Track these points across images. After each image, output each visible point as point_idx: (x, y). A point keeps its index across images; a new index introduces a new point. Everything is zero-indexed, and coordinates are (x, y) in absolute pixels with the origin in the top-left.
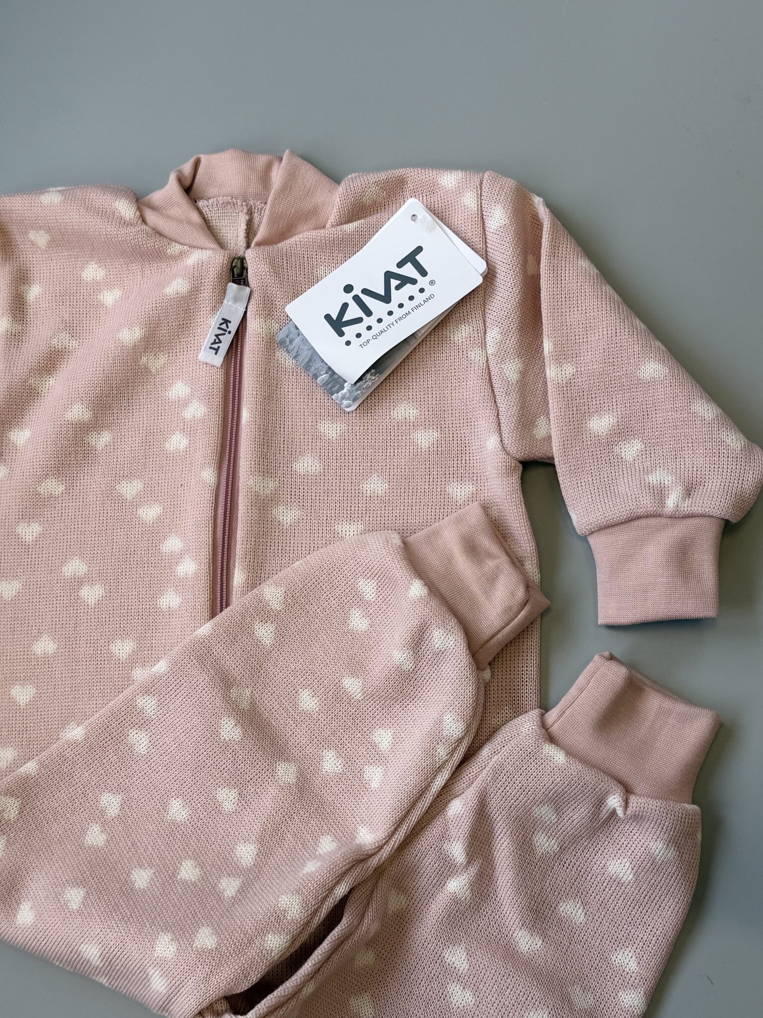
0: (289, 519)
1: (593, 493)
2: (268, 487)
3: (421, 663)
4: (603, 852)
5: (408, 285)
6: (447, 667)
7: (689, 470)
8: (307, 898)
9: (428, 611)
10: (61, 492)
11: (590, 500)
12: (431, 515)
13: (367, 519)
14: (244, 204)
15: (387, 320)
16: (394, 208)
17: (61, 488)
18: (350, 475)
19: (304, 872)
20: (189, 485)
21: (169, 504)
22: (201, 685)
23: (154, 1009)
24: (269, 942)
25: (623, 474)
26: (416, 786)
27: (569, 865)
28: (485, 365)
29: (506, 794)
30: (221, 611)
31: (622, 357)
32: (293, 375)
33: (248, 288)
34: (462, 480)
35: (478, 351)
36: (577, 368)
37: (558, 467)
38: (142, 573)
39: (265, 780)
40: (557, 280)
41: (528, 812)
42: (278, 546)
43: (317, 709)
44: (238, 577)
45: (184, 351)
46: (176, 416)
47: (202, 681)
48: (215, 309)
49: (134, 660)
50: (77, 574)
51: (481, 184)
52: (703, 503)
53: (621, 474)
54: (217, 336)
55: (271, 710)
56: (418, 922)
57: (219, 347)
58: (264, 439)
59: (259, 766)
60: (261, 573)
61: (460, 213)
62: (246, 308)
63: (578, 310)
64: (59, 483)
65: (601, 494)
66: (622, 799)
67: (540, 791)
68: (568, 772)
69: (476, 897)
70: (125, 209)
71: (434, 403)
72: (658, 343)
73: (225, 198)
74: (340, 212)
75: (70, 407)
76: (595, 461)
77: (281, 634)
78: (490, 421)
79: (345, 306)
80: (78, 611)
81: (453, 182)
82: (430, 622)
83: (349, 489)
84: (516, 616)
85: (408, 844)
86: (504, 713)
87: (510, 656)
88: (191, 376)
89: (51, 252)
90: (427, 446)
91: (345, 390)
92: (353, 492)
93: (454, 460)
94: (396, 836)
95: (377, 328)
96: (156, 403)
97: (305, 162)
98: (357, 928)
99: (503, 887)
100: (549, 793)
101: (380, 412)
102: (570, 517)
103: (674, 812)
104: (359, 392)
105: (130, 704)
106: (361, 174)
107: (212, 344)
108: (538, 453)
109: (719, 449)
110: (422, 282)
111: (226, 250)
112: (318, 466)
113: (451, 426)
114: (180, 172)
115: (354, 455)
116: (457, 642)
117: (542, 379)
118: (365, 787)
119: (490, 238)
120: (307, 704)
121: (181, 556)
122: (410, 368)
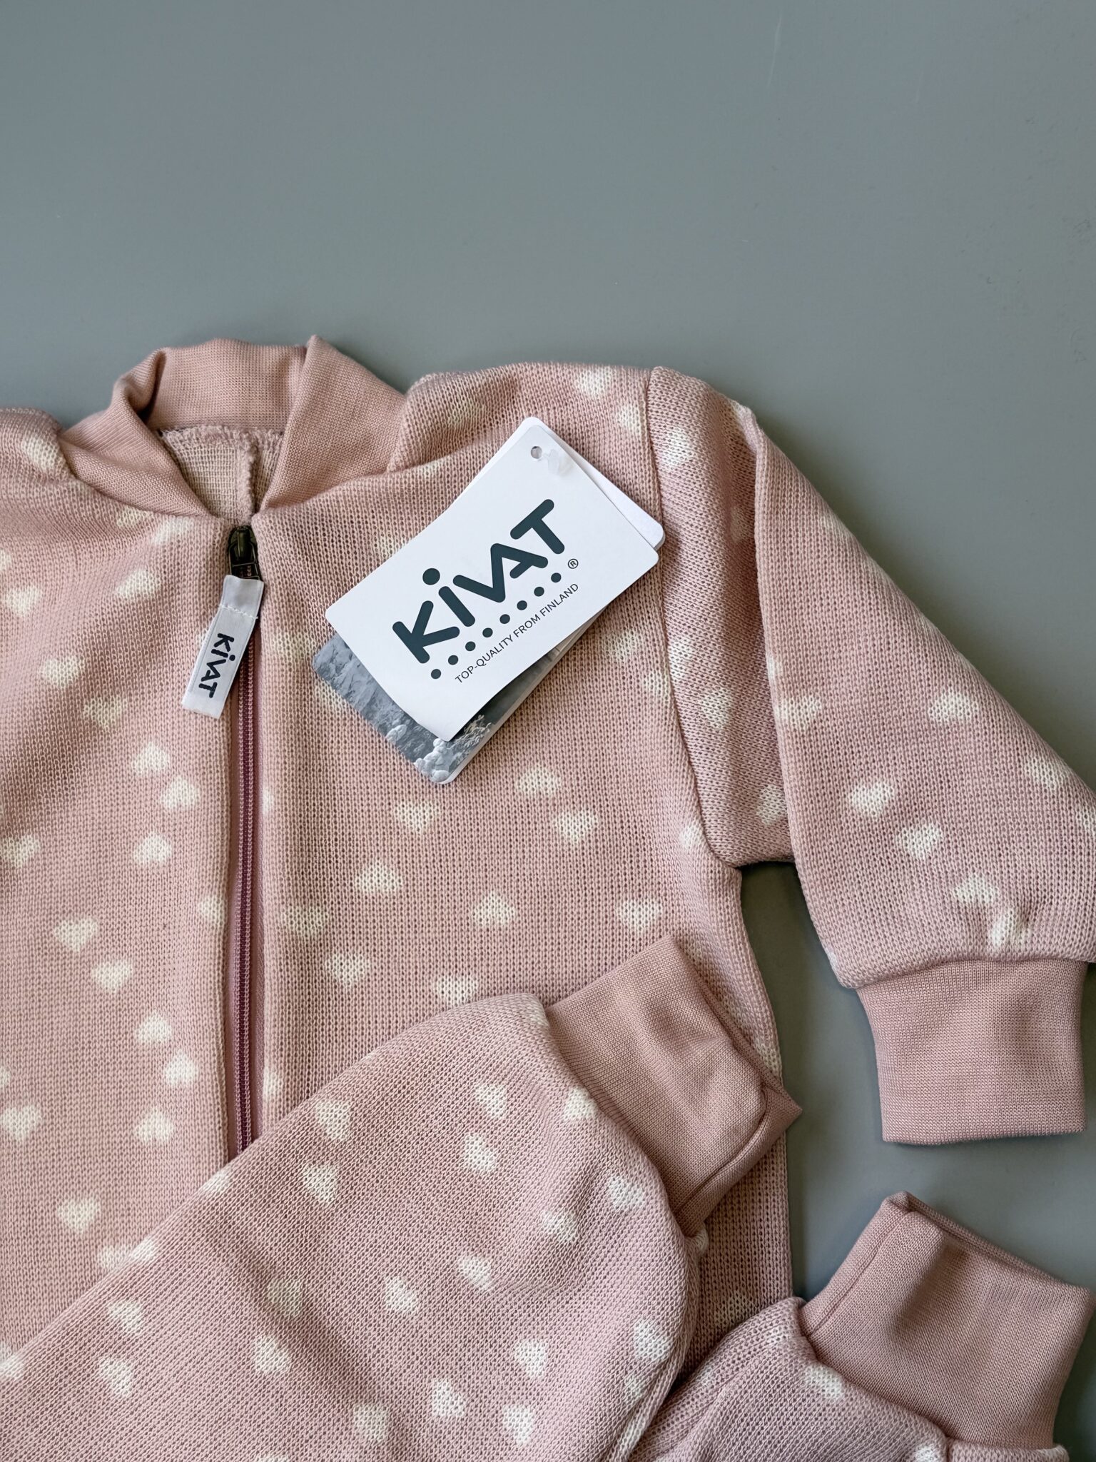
0: (351, 976)
1: (863, 918)
2: (313, 923)
3: (590, 1231)
5: (533, 568)
6: (634, 1239)
7: (1023, 877)
9: (597, 1146)
11: (859, 931)
12: (592, 959)
13: (484, 969)
15: (501, 631)
16: (501, 433)
18: (451, 894)
20: (177, 925)
21: (145, 959)
22: (215, 1282)
25: (913, 883)
26: (592, 1447)
28: (669, 700)
29: (745, 1453)
30: (244, 1147)
31: (900, 684)
32: (345, 725)
33: (259, 582)
34: (640, 896)
35: (657, 677)
36: (825, 702)
37: (801, 873)
38: (105, 1081)
39: (335, 1436)
40: (785, 554)
42: (336, 1023)
43: (417, 1309)
44: (271, 1084)
45: (155, 691)
46: (148, 803)
47: (218, 1274)
48: (204, 618)
49: (101, 1233)
51: (647, 390)
52: (1052, 936)
53: (909, 883)
54: (211, 665)
55: (337, 1314)
57: (215, 684)
58: (301, 839)
59: (322, 1414)
60: (309, 1073)
61: (612, 440)
62: (259, 615)
63: (822, 605)
65: (878, 921)
66: (941, 1453)
67: (803, 1445)
68: (849, 1414)
70: (39, 452)
71: (587, 765)
72: (959, 658)
73: (210, 427)
74: (408, 440)
76: (864, 861)
77: (347, 1181)
78: (684, 798)
79: (427, 608)
81: (599, 388)
82: (601, 1164)
83: (452, 918)
84: (747, 1142)
87: (739, 1202)
88: (170, 734)
90: (579, 840)
91: (435, 753)
92: (459, 924)
93: (624, 862)
95: (483, 645)
96: (114, 781)
97: (345, 358)
100: (819, 1448)
101: (497, 783)
102: (825, 956)
104: (459, 754)
105: (98, 1319)
106: (441, 374)
107: (203, 679)
108: (768, 851)
110: (556, 562)
111: (217, 515)
112: (396, 881)
113: (616, 804)
114: (130, 381)
115: (457, 859)
116: (649, 1197)
117: (766, 719)
118: (505, 1442)
119: (667, 483)
120: (399, 1301)
121: (170, 1049)
122: (543, 707)
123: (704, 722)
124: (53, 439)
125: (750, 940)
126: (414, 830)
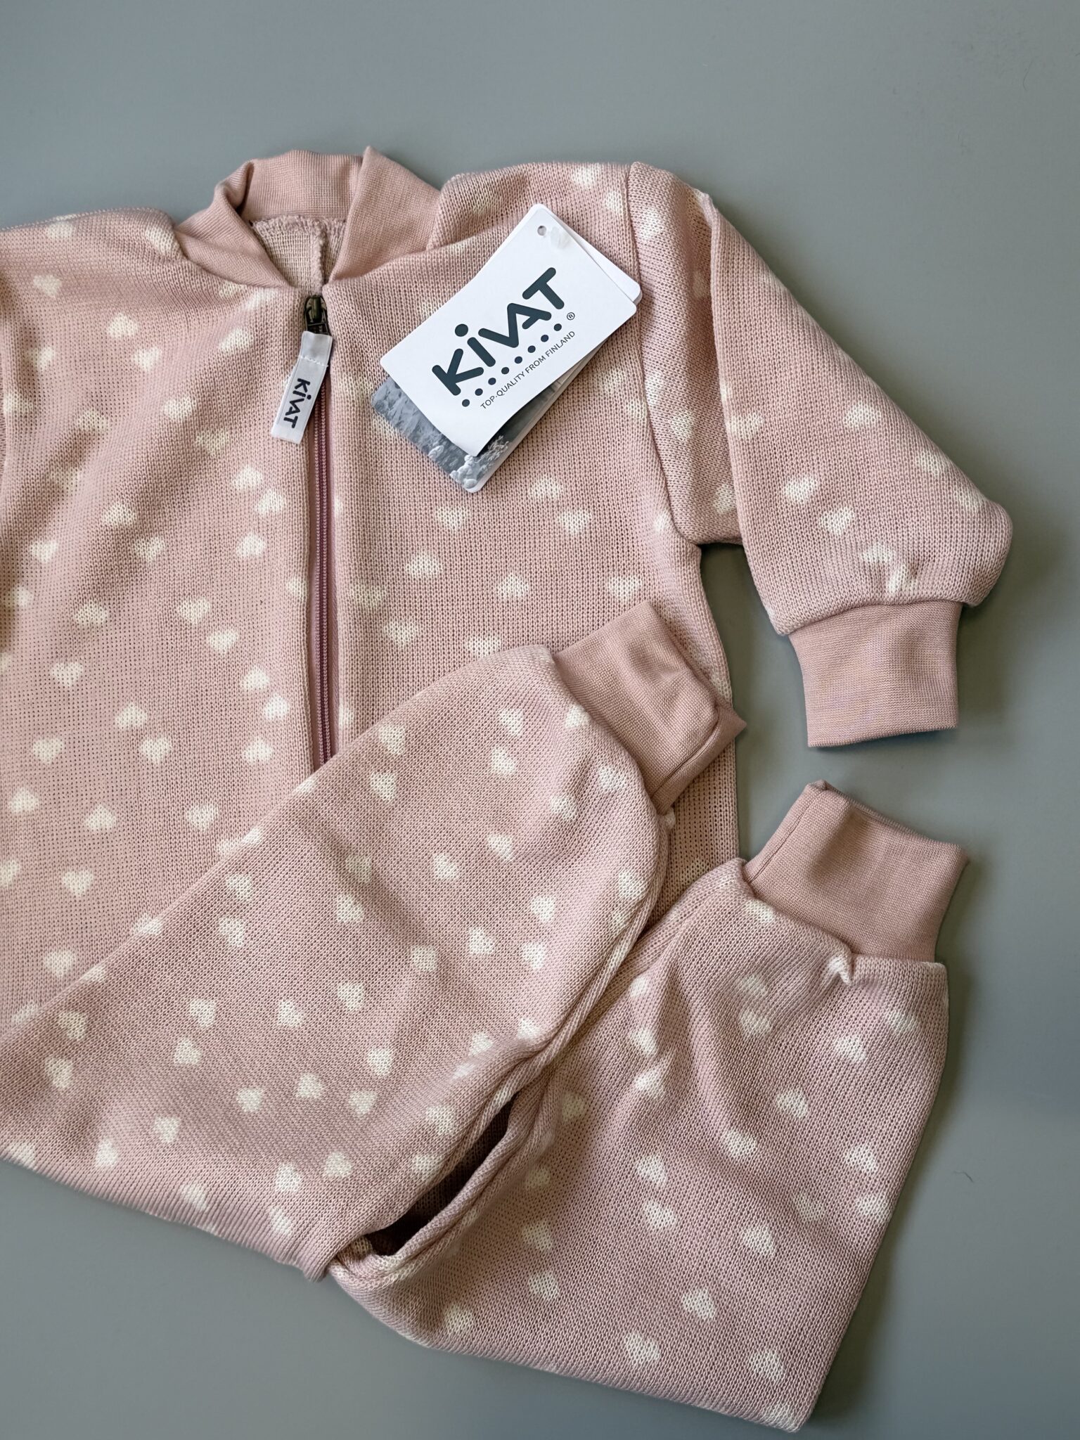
0: (404, 638)
1: (793, 579)
2: (374, 598)
3: (586, 810)
4: (827, 1028)
6: (619, 814)
7: (914, 543)
8: (460, 1108)
10: (104, 620)
11: (790, 589)
12: (588, 621)
13: (506, 631)
14: (316, 224)
15: (515, 369)
16: (515, 218)
17: (104, 615)
18: (480, 576)
19: (455, 1078)
20: (271, 600)
21: (247, 627)
22: (306, 856)
23: (278, 1258)
24: (417, 1164)
25: (831, 553)
26: (589, 964)
27: (786, 1047)
28: (645, 422)
29: (702, 966)
30: (325, 761)
31: (821, 400)
32: (396, 449)
33: (329, 337)
34: (624, 573)
35: (636, 403)
36: (765, 418)
37: (746, 549)
38: (219, 719)
39: (397, 969)
40: (734, 303)
41: (731, 985)
42: (393, 673)
43: (458, 877)
44: (345, 716)
45: (250, 425)
46: (247, 511)
47: (308, 851)
48: (287, 367)
49: (217, 831)
50: (134, 725)
51: (627, 180)
52: (933, 583)
53: (828, 552)
54: (293, 402)
55: (398, 882)
56: (601, 1130)
57: (296, 418)
58: (364, 535)
59: (388, 952)
60: (373, 709)
61: (601, 221)
62: (329, 364)
63: (762, 342)
64: (101, 608)
65: (804, 580)
66: (848, 962)
67: (745, 958)
68: (778, 933)
69: (672, 1094)
70: (158, 239)
71: (583, 475)
72: (868, 380)
73: (290, 217)
74: (443, 228)
75: (107, 508)
76: (795, 538)
77: (404, 785)
78: (657, 495)
79: (458, 354)
80: (141, 773)
81: (590, 180)
82: (593, 757)
83: (480, 593)
84: (703, 744)
85: (582, 1036)
86: (695, 866)
87: (699, 795)
88: (262, 458)
89: (64, 302)
90: (577, 532)
91: (466, 466)
92: (485, 598)
93: (612, 548)
94: (567, 1027)
95: (502, 380)
96: (220, 496)
97: (393, 163)
98: (525, 1141)
99: (704, 1080)
100: (756, 960)
101: (514, 490)
102: (765, 612)
103: (912, 973)
104: (484, 466)
105: (218, 887)
106: (468, 174)
108: (720, 532)
109: (951, 513)
110: (558, 316)
111: (296, 287)
112: (437, 566)
113: (606, 504)
114: (227, 184)
115: (483, 549)
116: (630, 780)
117: (721, 435)
118: (524, 969)
119: (643, 252)
120: (444, 872)
121: (268, 693)
122: (549, 431)
124: (169, 228)
125: (707, 598)
126: (451, 528)
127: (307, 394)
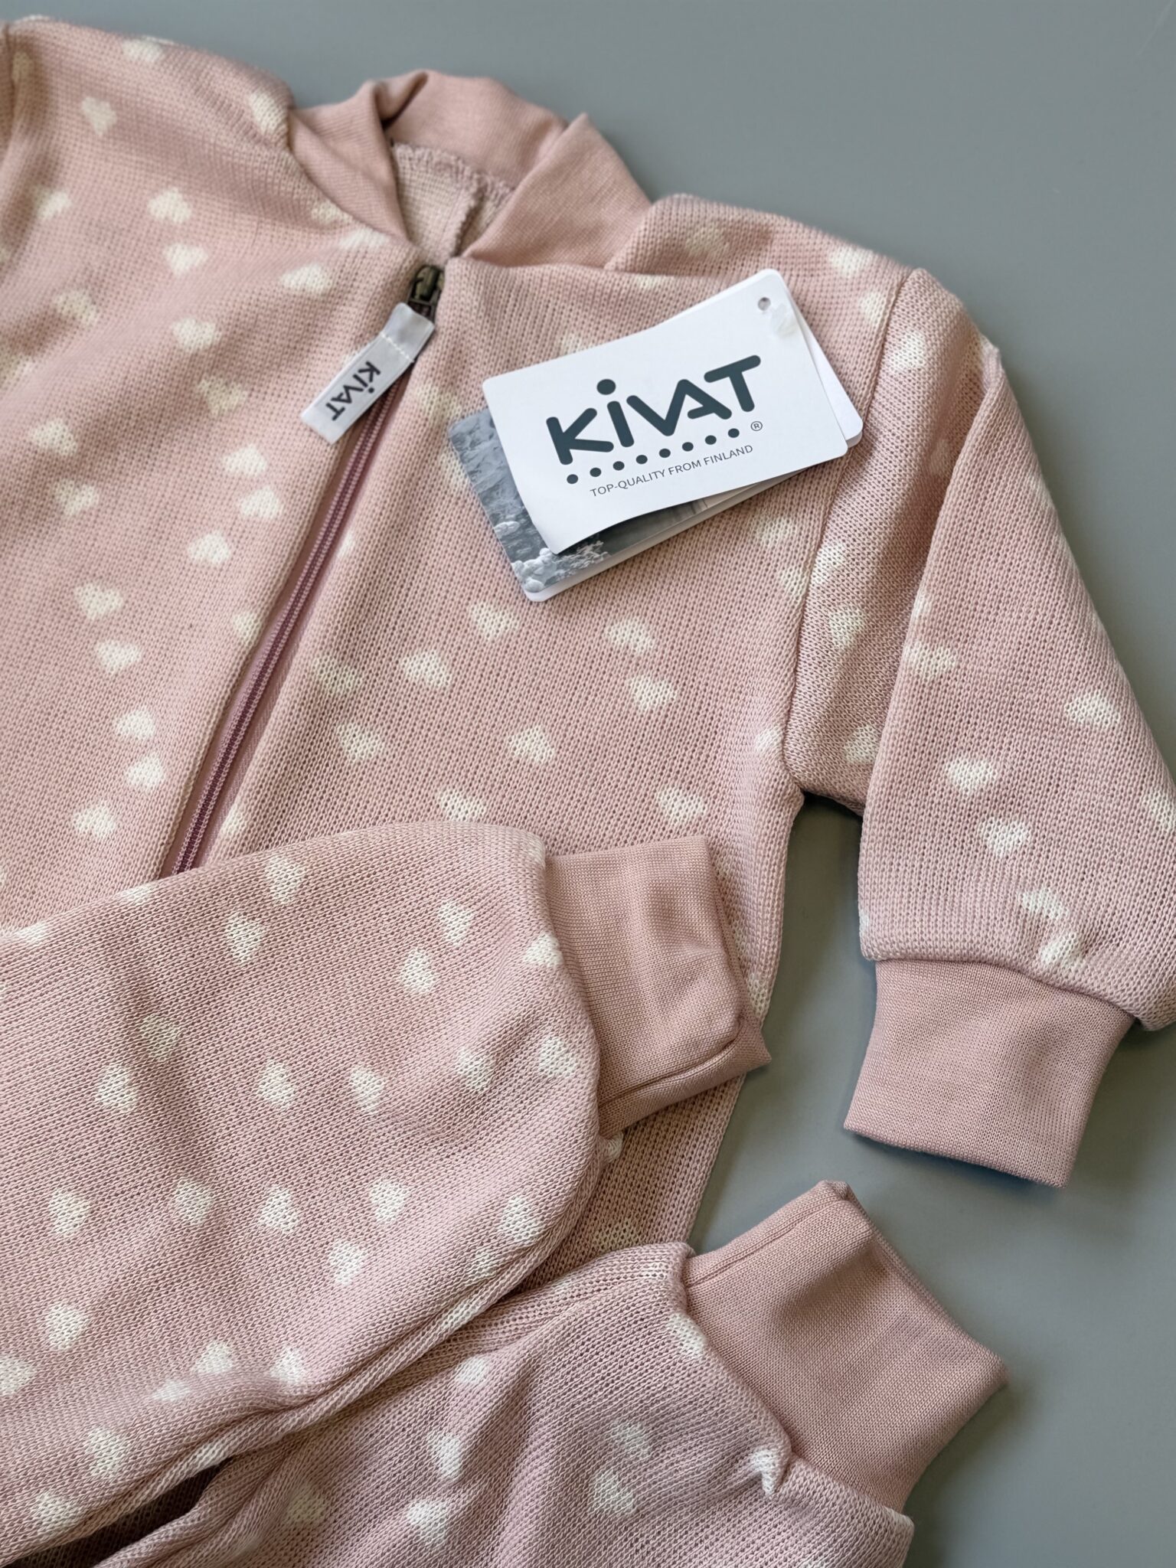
0: (359, 752)
1: (914, 889)
2: (342, 682)
3: (503, 1087)
4: (712, 1544)
6: (546, 1110)
7: (1099, 909)
8: (140, 1447)
9: (547, 997)
11: (905, 901)
12: (614, 831)
13: (499, 799)
14: (476, 176)
15: (655, 461)
16: (735, 277)
18: (495, 712)
19: (155, 1397)
20: (204, 629)
21: (157, 651)
22: (93, 991)
24: (41, 1506)
25: (979, 875)
26: (414, 1309)
27: (643, 1546)
28: (799, 601)
29: (572, 1380)
30: (181, 870)
31: (1046, 668)
32: (457, 503)
33: (430, 324)
34: (688, 788)
35: (796, 574)
36: (961, 661)
37: (866, 828)
38: (64, 756)
39: (148, 1202)
40: (979, 496)
41: (602, 1426)
42: (324, 792)
43: (289, 1105)
44: (233, 822)
45: (279, 396)
46: (225, 503)
47: (99, 985)
48: (360, 341)
51: (901, 285)
52: (1107, 974)
53: (975, 873)
54: (347, 388)
55: (204, 1079)
56: (332, 1557)
57: (343, 409)
58: (366, 596)
59: (145, 1172)
60: (276, 829)
61: (846, 324)
62: (416, 359)
63: (996, 561)
65: (928, 897)
66: (781, 1462)
67: (637, 1395)
68: (700, 1379)
69: (453, 1548)
70: (264, 111)
72: (1117, 667)
73: (445, 154)
74: (638, 249)
75: (42, 421)
76: (937, 835)
77: (270, 947)
78: (775, 702)
79: (589, 415)
81: (853, 267)
82: (544, 1017)
83: (486, 735)
84: (702, 1062)
85: (364, 1408)
86: (621, 1229)
87: (667, 1130)
88: (276, 443)
89: (110, 146)
90: (648, 708)
91: (538, 561)
92: (490, 744)
93: (686, 749)
94: (346, 1388)
95: (632, 469)
96: (199, 469)
97: (606, 143)
98: (215, 1532)
99: (508, 1546)
100: (652, 1405)
101: (588, 620)
102: (857, 919)
103: (865, 1517)
104: (562, 572)
106: (698, 198)
107: (334, 399)
108: (839, 786)
109: (1166, 890)
110: (739, 418)
111: (415, 245)
112: (445, 677)
113: (702, 688)
114: (383, 86)
115: (515, 680)
116: (580, 1070)
117: (891, 660)
118: (322, 1277)
119: (885, 386)
120: (273, 1090)
121: (144, 749)
122: (666, 562)
123: (826, 635)
124: (285, 105)
125: (787, 866)
126: (484, 635)
127: (370, 385)
